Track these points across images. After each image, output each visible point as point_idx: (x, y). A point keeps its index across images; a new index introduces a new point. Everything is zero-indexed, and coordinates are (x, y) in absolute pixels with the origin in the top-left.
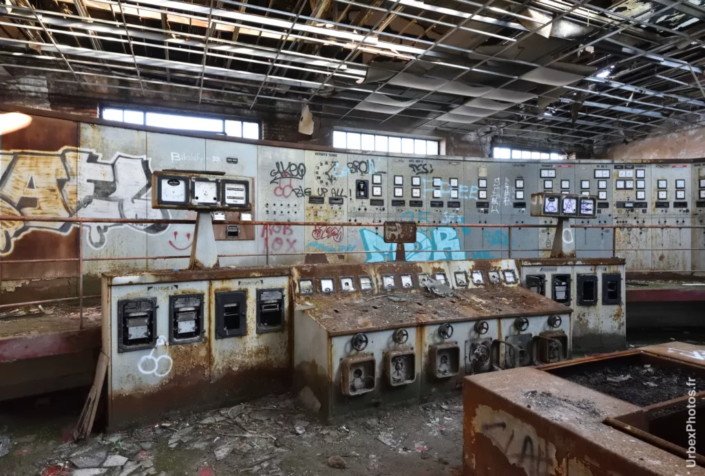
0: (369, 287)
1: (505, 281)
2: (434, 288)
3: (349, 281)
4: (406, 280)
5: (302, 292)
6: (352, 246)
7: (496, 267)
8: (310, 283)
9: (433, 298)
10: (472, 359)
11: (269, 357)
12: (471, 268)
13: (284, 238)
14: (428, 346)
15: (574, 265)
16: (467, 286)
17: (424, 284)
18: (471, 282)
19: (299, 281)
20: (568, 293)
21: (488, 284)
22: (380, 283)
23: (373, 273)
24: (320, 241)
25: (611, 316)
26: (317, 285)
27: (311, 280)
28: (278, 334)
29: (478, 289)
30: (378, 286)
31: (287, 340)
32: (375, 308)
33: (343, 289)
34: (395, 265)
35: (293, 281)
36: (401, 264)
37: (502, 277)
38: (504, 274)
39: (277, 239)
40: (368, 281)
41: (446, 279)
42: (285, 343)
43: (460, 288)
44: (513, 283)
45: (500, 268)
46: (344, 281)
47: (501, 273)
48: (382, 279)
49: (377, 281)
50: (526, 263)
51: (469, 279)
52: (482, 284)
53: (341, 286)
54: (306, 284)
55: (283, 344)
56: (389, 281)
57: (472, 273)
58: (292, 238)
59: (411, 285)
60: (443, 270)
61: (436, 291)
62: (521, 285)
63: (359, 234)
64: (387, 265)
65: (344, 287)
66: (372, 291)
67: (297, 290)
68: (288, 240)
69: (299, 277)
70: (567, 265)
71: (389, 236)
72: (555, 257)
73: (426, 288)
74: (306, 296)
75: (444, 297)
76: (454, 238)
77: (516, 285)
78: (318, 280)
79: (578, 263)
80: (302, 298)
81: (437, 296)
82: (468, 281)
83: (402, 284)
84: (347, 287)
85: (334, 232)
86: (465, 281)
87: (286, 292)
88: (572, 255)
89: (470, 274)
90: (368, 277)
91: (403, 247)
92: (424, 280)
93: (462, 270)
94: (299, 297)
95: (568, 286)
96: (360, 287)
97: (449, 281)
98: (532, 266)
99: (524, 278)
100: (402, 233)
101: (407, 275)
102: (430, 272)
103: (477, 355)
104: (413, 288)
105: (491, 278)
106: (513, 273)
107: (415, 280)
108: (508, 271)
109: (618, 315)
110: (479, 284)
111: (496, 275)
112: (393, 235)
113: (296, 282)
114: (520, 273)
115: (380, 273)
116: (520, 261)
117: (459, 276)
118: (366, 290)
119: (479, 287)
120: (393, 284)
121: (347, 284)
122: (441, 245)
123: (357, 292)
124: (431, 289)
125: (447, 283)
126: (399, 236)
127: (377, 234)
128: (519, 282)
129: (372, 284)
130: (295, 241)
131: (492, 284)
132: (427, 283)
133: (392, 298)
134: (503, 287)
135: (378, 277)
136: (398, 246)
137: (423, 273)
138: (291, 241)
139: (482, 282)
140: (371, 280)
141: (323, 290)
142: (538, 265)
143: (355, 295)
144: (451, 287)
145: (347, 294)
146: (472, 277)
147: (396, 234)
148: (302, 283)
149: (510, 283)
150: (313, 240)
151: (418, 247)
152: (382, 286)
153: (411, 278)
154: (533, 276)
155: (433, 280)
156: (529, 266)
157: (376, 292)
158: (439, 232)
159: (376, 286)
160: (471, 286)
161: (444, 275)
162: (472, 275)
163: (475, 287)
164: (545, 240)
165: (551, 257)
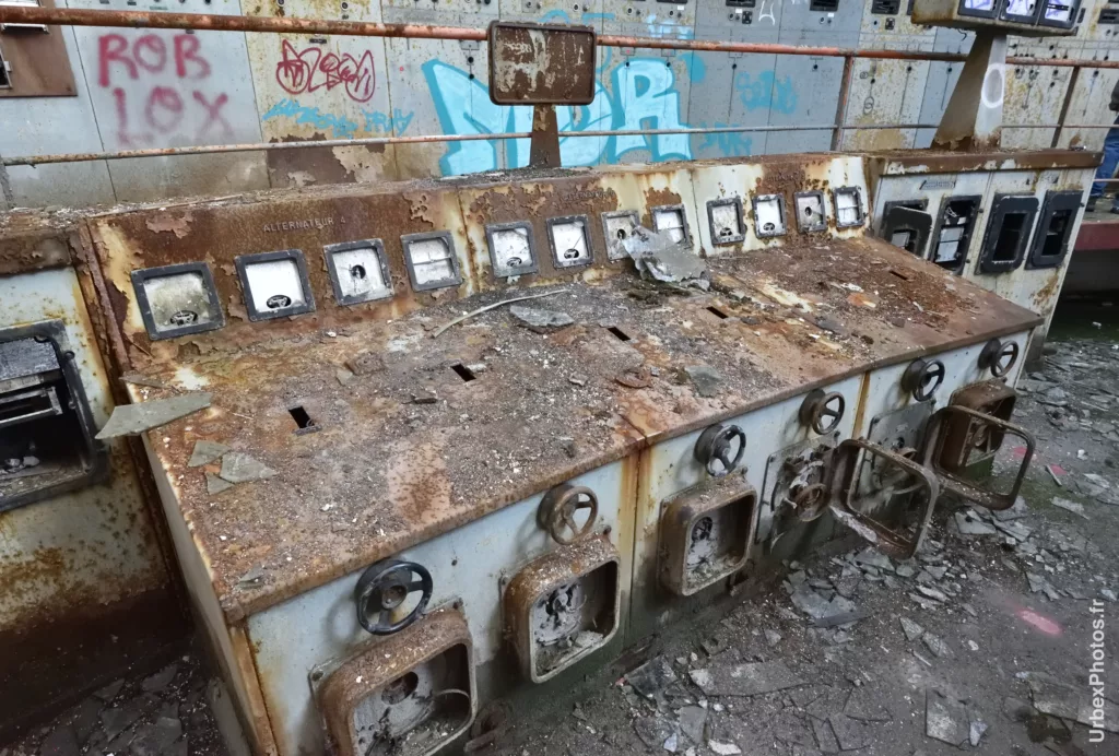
0: (443, 273)
1: (835, 222)
2: (655, 262)
3: (367, 259)
4: (568, 239)
5: (162, 328)
6: (404, 115)
7: (817, 181)
8: (193, 283)
9: (655, 303)
10: (777, 503)
11: (69, 579)
12: (753, 186)
13: (183, 88)
14: (657, 506)
15: (998, 170)
16: (738, 243)
17: (622, 249)
18: (750, 231)
19: (139, 281)
20: (963, 245)
21: (794, 232)
22: (481, 258)
23: (453, 221)
24: (305, 99)
25: (1033, 295)
26: (229, 290)
27: (198, 273)
28: (88, 497)
29: (767, 251)
30: (474, 269)
31: (138, 505)
32: (466, 375)
33: (345, 292)
34: (530, 188)
35: (110, 286)
36: (550, 183)
37: (829, 212)
38: (833, 200)
39: (159, 93)
40: (439, 253)
41: (684, 228)
42: (133, 517)
43: (721, 250)
44: (855, 227)
45: (826, 183)
46: (344, 263)
47: (826, 198)
48: (488, 240)
49: (472, 251)
50: (892, 169)
51: (747, 221)
52: (779, 236)
53: (334, 283)
54: (176, 292)
55: (123, 523)
56: (512, 248)
57: (755, 201)
58: (212, 89)
59: (583, 254)
60: (678, 198)
61: (661, 272)
62: (870, 232)
63: (420, 76)
64: (505, 191)
65: (348, 285)
66: (455, 287)
67: (135, 320)
68: (198, 96)
69: (138, 264)
70: (982, 171)
71: (507, 82)
72: (947, 147)
73: (628, 261)
74: (184, 341)
75: (687, 294)
76: (666, 92)
77: (858, 233)
78: (229, 269)
79: (1010, 164)
80: (165, 353)
81: (667, 290)
82: (742, 228)
83: (554, 255)
84: (359, 282)
85: (346, 71)
86: (734, 228)
87: (76, 338)
88: (994, 142)
89: (748, 207)
90: (438, 239)
91: (552, 118)
92: (622, 233)
93: (728, 196)
94: (148, 351)
95: (968, 228)
96: (411, 278)
97: (693, 230)
98: (908, 175)
99: (879, 211)
100: (549, 70)
101: (571, 222)
102: (641, 207)
103: (795, 492)
104: (588, 264)
105: (804, 218)
106: (857, 198)
107: (594, 236)
108: (845, 191)
109: (1046, 292)
110: (772, 237)
111: (815, 207)
112: (520, 75)
113: (124, 286)
114: (871, 198)
115: (481, 221)
116: (880, 161)
117: (719, 214)
118: (433, 287)
119: (772, 243)
120: (526, 258)
121: (359, 271)
122: (635, 111)
123: (398, 298)
124: (643, 262)
125: (687, 239)
126: (540, 77)
127: (471, 77)
128: (867, 222)
129: (452, 263)
130: (223, 99)
131: (805, 233)
132: (631, 245)
133: (523, 313)
134: (830, 241)
135: (475, 234)
136: (537, 116)
137: (620, 209)
138: (211, 98)
139: (779, 228)
140: (448, 247)
141: (261, 305)
142: (922, 174)
143: (395, 311)
144: (697, 250)
145: (359, 311)
146: (753, 216)
147: (531, 71)
148: (152, 289)
149: (845, 228)
150: (282, 95)
151: (578, 117)
152: (490, 267)
153: (584, 229)
154: (901, 203)
155: (647, 232)
156: (900, 175)
157: (469, 290)
158: (632, 74)
159: (467, 268)
160: (751, 243)
161: (680, 213)
162: (754, 208)
163: (760, 245)
164: (864, 97)
165: (935, 146)
